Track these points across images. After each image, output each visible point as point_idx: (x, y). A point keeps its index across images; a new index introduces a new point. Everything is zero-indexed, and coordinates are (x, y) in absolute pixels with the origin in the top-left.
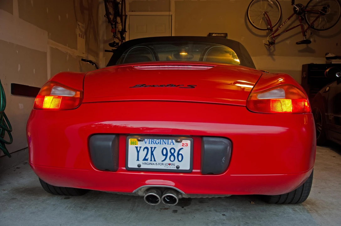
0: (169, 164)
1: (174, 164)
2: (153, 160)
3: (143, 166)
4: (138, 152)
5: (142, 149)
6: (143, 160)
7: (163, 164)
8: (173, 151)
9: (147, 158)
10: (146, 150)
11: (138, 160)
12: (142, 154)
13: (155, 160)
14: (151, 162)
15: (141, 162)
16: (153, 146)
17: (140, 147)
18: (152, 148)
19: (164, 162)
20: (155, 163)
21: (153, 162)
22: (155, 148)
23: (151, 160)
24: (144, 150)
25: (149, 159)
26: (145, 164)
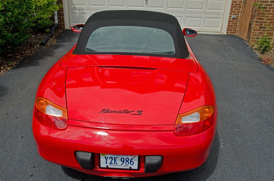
0: (125, 166)
1: (128, 166)
2: (115, 163)
3: (110, 167)
4: (106, 160)
5: (109, 158)
6: (110, 164)
7: (121, 166)
8: (127, 160)
9: (112, 163)
10: (111, 159)
11: (106, 163)
12: (109, 161)
13: (117, 164)
14: (114, 165)
15: (108, 164)
16: (116, 156)
17: (108, 157)
18: (114, 158)
19: (122, 165)
20: (117, 165)
21: (116, 165)
22: (117, 158)
23: (114, 164)
24: (110, 159)
25: (113, 163)
26: (111, 165)
